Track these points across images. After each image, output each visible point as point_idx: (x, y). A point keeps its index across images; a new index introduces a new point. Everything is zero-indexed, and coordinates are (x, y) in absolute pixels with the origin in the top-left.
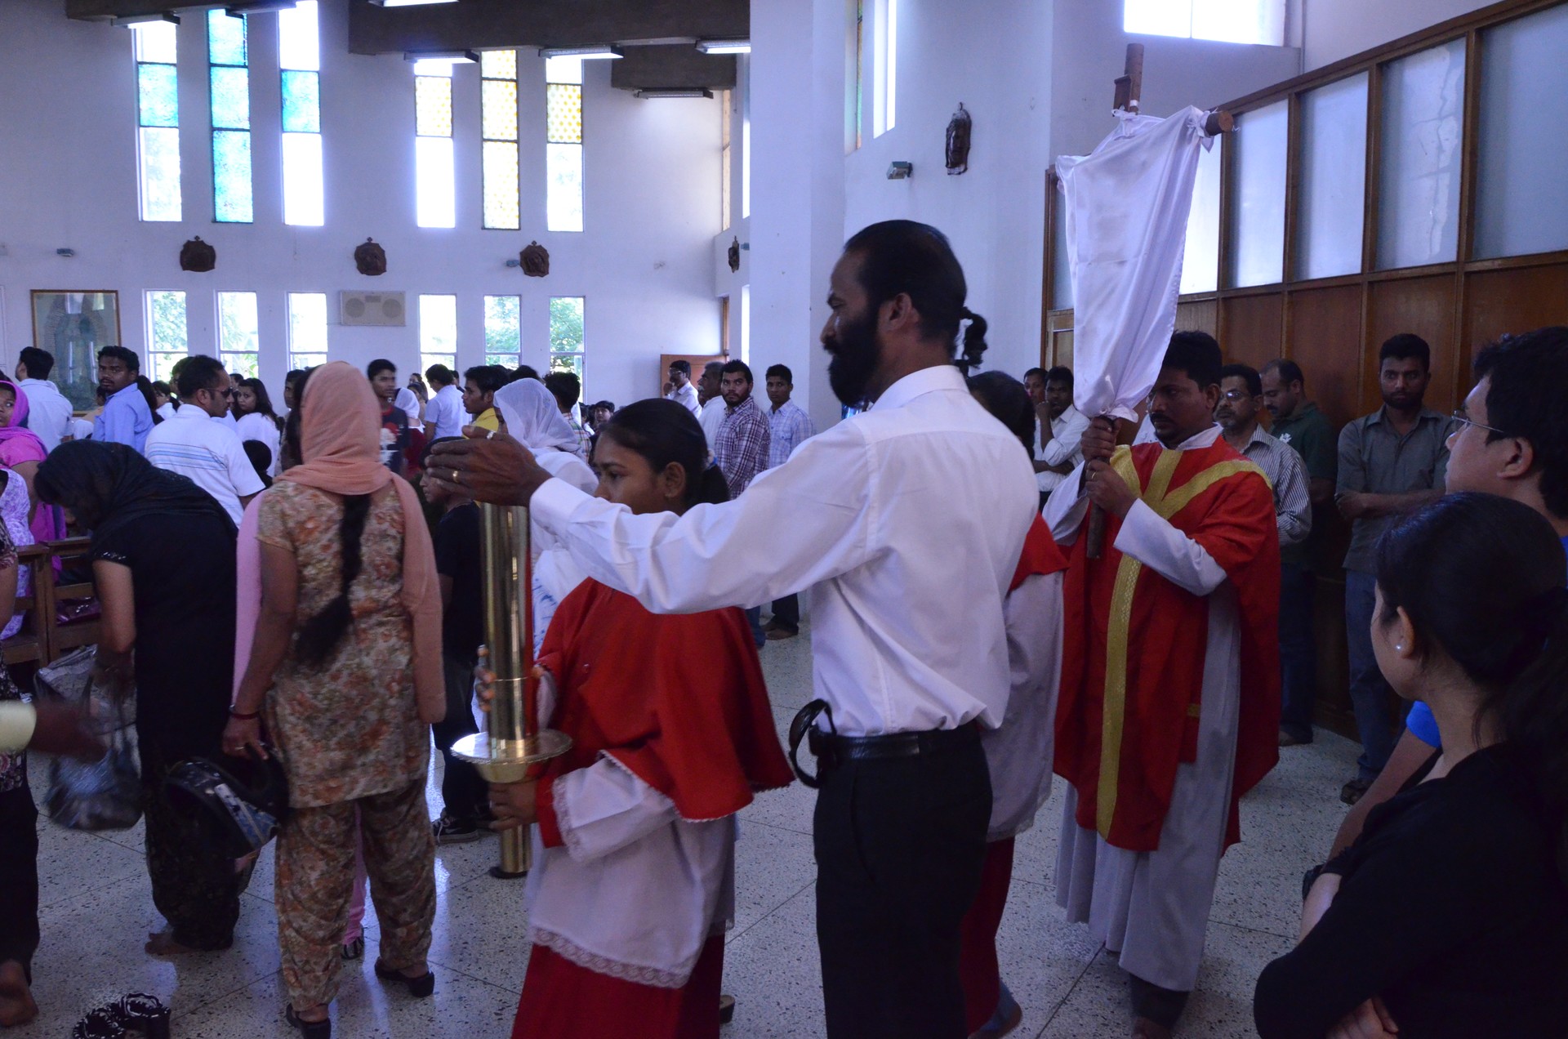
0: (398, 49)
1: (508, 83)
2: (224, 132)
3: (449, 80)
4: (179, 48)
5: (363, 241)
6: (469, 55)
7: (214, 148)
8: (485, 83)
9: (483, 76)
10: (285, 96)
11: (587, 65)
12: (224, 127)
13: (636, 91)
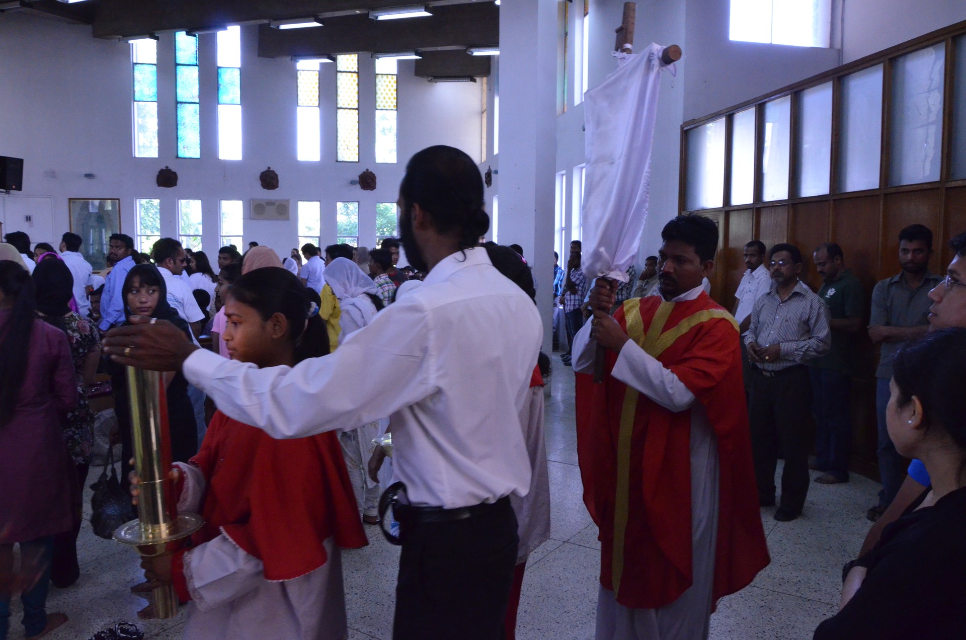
0: (288, 55)
1: (353, 74)
2: (184, 105)
3: (318, 73)
4: (158, 54)
5: (267, 169)
6: (330, 58)
7: (178, 114)
8: (339, 74)
9: (338, 70)
10: (220, 82)
11: (400, 63)
12: (184, 101)
13: (430, 79)
